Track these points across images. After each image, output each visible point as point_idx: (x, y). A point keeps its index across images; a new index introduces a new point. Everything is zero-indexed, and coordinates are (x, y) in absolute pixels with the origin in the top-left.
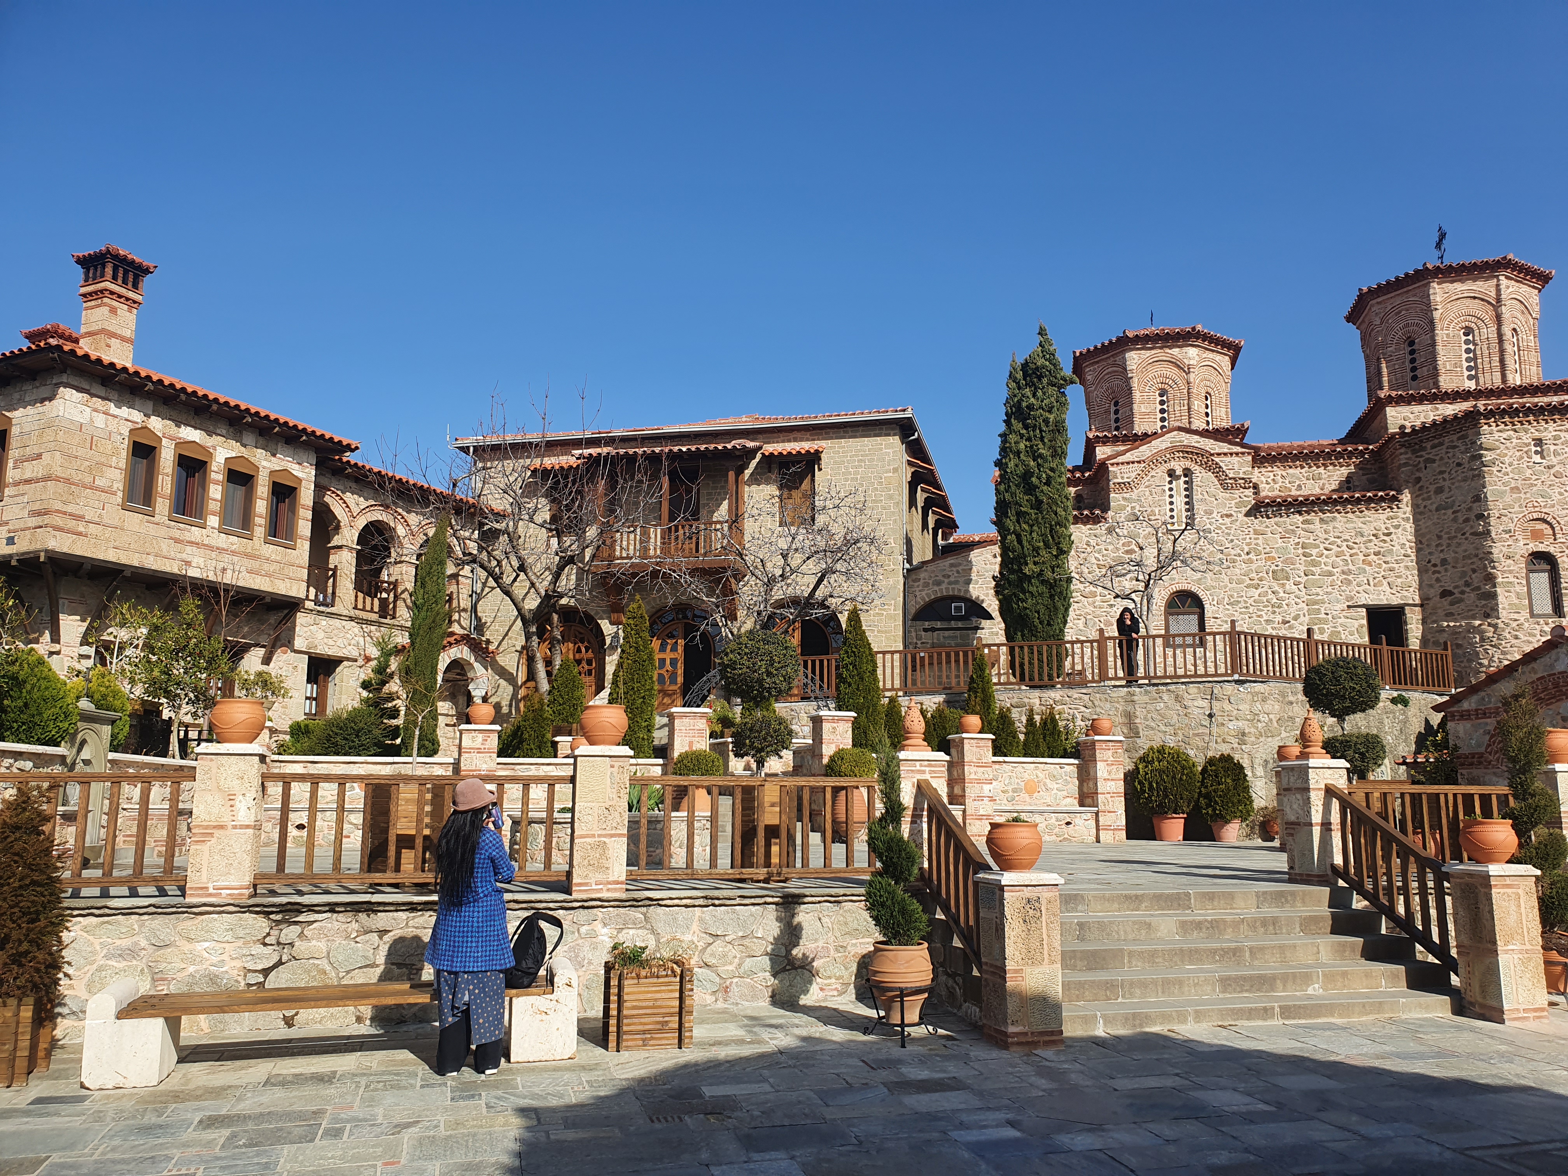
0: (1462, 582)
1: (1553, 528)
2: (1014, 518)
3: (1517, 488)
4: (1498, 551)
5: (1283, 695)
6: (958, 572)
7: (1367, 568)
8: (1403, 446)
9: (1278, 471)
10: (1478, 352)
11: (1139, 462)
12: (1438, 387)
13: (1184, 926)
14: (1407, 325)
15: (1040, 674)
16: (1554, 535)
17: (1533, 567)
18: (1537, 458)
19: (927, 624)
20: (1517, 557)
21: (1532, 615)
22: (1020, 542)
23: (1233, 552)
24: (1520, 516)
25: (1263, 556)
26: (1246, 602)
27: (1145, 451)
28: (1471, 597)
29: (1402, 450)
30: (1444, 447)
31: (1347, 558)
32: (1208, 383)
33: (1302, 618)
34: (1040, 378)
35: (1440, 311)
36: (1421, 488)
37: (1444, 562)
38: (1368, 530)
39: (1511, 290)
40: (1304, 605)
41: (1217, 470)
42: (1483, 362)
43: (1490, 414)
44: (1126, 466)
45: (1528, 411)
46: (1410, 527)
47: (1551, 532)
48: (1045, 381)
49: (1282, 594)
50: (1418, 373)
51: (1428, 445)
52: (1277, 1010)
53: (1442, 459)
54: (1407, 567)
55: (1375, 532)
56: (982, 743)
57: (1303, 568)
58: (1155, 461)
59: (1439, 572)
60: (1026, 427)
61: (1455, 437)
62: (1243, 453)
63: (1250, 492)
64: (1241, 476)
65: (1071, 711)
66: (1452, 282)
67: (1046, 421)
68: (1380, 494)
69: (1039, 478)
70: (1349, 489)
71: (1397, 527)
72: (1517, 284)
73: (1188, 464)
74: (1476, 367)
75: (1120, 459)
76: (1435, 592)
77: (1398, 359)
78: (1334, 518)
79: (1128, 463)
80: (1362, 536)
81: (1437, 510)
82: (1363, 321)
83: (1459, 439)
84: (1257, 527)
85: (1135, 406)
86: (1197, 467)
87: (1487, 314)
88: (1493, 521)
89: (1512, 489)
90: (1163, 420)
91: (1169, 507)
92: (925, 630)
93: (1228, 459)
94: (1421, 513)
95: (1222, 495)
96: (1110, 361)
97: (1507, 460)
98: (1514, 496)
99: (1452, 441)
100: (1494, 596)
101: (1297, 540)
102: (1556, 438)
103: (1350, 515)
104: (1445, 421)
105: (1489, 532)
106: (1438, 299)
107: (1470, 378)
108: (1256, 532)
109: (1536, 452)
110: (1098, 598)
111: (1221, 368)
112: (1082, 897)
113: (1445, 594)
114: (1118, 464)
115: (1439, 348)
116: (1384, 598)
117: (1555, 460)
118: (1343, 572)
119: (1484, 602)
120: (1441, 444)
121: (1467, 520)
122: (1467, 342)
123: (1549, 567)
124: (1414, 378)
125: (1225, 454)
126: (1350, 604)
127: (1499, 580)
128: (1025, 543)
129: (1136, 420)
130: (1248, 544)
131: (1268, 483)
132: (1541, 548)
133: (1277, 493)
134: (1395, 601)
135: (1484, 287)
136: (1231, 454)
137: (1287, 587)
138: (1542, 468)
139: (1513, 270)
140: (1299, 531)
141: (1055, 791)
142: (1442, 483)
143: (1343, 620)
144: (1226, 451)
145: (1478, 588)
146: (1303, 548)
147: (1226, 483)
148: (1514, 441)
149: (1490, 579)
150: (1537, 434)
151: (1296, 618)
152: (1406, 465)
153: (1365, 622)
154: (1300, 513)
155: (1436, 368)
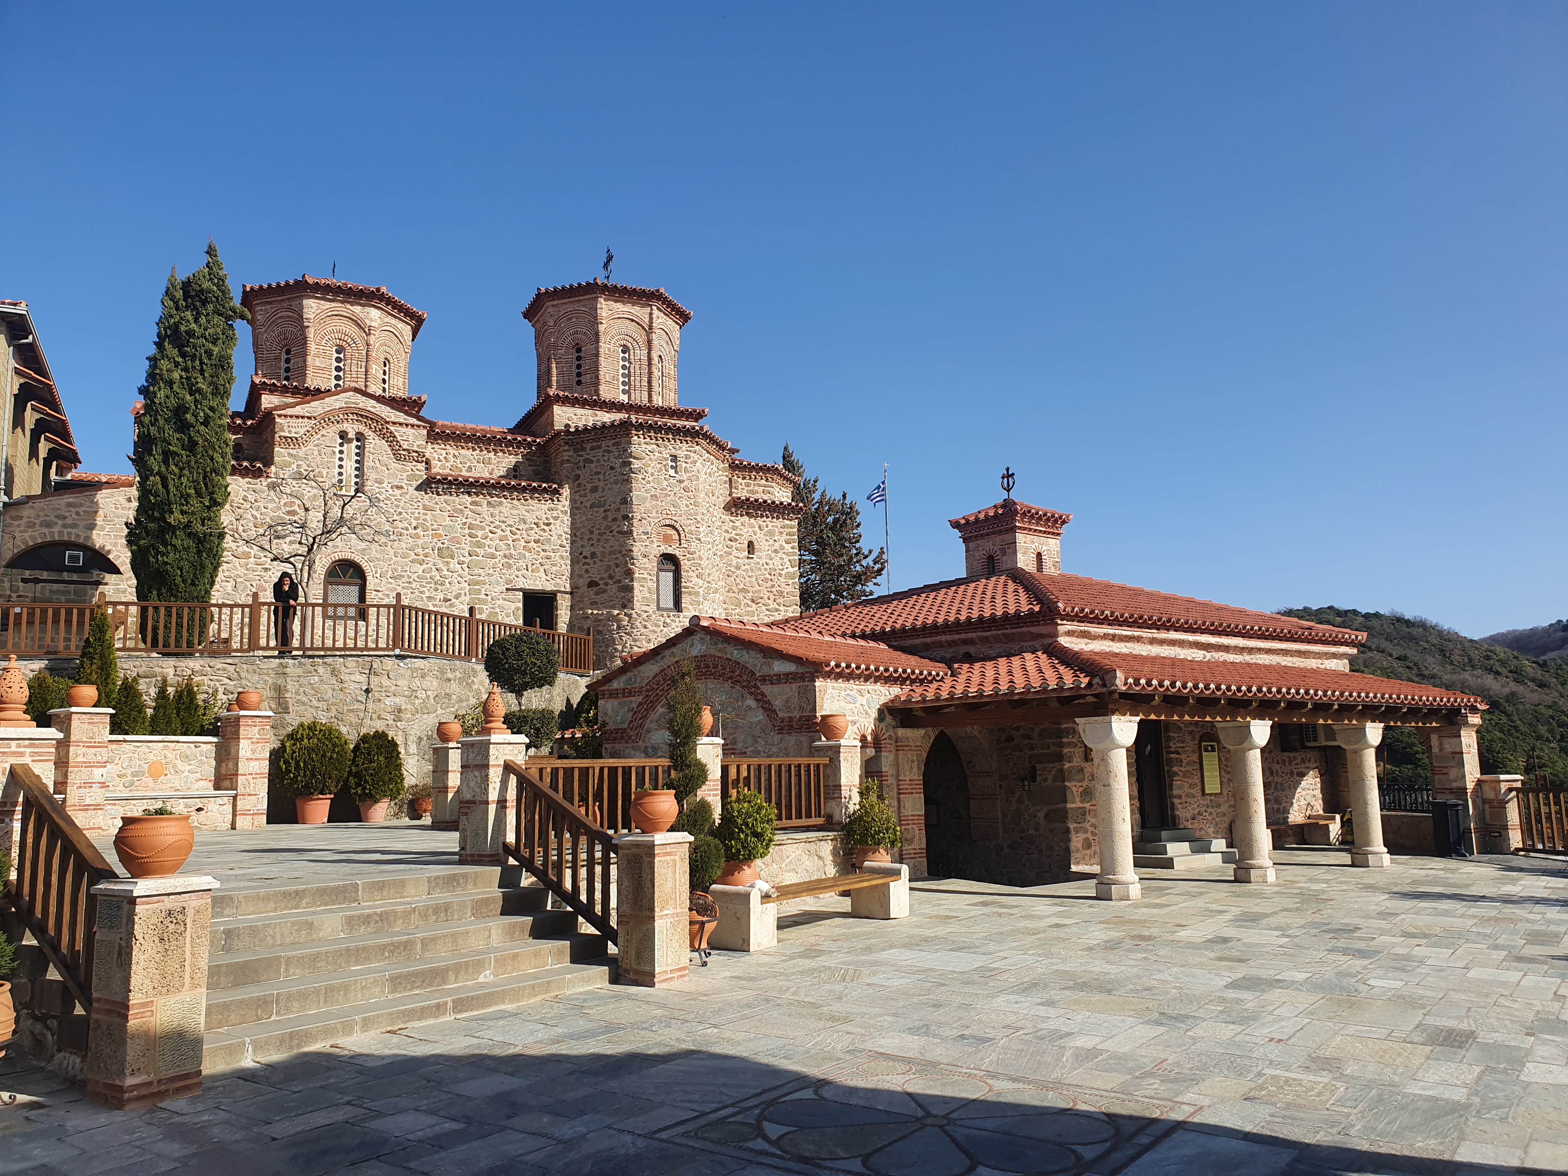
0: (605, 576)
1: (679, 535)
2: (160, 458)
3: (655, 496)
4: (637, 549)
5: (442, 671)
6: (77, 514)
7: (527, 554)
8: (567, 443)
9: (451, 449)
10: (632, 371)
11: (309, 418)
12: (598, 395)
13: (351, 922)
14: (576, 333)
15: (178, 641)
16: (680, 540)
17: (662, 567)
18: (672, 472)
19: (27, 574)
20: (652, 556)
21: (659, 608)
22: (165, 485)
23: (400, 525)
24: (657, 521)
25: (430, 532)
26: (409, 577)
27: (317, 407)
28: (613, 589)
29: (566, 448)
30: (601, 450)
31: (510, 542)
32: (388, 349)
33: (463, 598)
34: (204, 303)
35: (605, 326)
36: (579, 485)
37: (593, 555)
38: (530, 518)
39: (660, 320)
40: (466, 584)
41: (391, 439)
42: (635, 380)
43: (640, 427)
44: (294, 420)
45: (669, 430)
46: (567, 519)
47: (677, 538)
48: (210, 307)
49: (445, 572)
50: (582, 378)
51: (588, 446)
52: (450, 1004)
53: (598, 461)
54: (562, 557)
55: (536, 521)
56: (96, 719)
57: (467, 548)
58: (327, 419)
59: (588, 564)
60: (183, 355)
61: (610, 443)
62: (419, 426)
63: (422, 466)
64: (415, 448)
65: (212, 683)
66: (616, 301)
67: (209, 353)
68: (544, 485)
69: (196, 416)
70: (515, 477)
71: (556, 518)
72: (665, 317)
73: (362, 428)
74: (629, 383)
75: (289, 411)
76: (583, 582)
77: (566, 362)
78: (501, 503)
79: (297, 417)
80: (525, 523)
81: (592, 507)
82: (538, 320)
83: (614, 445)
84: (427, 503)
85: (309, 358)
86: (370, 433)
87: (642, 338)
88: (635, 522)
89: (652, 496)
90: (338, 378)
91: (337, 470)
92: (24, 581)
93: (403, 429)
94: (577, 508)
95: (394, 465)
96: (286, 304)
97: (650, 470)
98: (653, 502)
99: (608, 446)
100: (630, 589)
101: (464, 520)
102: (687, 457)
103: (515, 502)
104: (604, 426)
105: (631, 532)
106: (604, 314)
107: (624, 391)
108: (425, 508)
109: (672, 467)
110: (252, 560)
111: (402, 336)
112: (231, 899)
113: (592, 584)
114: (286, 416)
115: (601, 359)
116: (540, 584)
117: (685, 476)
118: (505, 556)
119: (623, 594)
120: (599, 447)
121: (615, 520)
122: (624, 359)
123: (673, 568)
124: (579, 383)
125: (401, 424)
126: (509, 587)
127: (636, 575)
128: (172, 488)
129: (310, 373)
130: (417, 519)
131: (440, 460)
132: (670, 551)
133: (447, 471)
134: (549, 587)
135: (640, 312)
136: (407, 425)
137: (452, 565)
138: (675, 482)
139: (663, 303)
140: (467, 512)
141: (186, 773)
142: (597, 483)
143: (501, 602)
144: (402, 421)
145: (619, 581)
146: (469, 528)
147: (400, 454)
148: (656, 454)
149: (629, 573)
150: (673, 451)
151: (457, 597)
152: (568, 461)
153: (521, 605)
154: (469, 494)
155: (597, 377)
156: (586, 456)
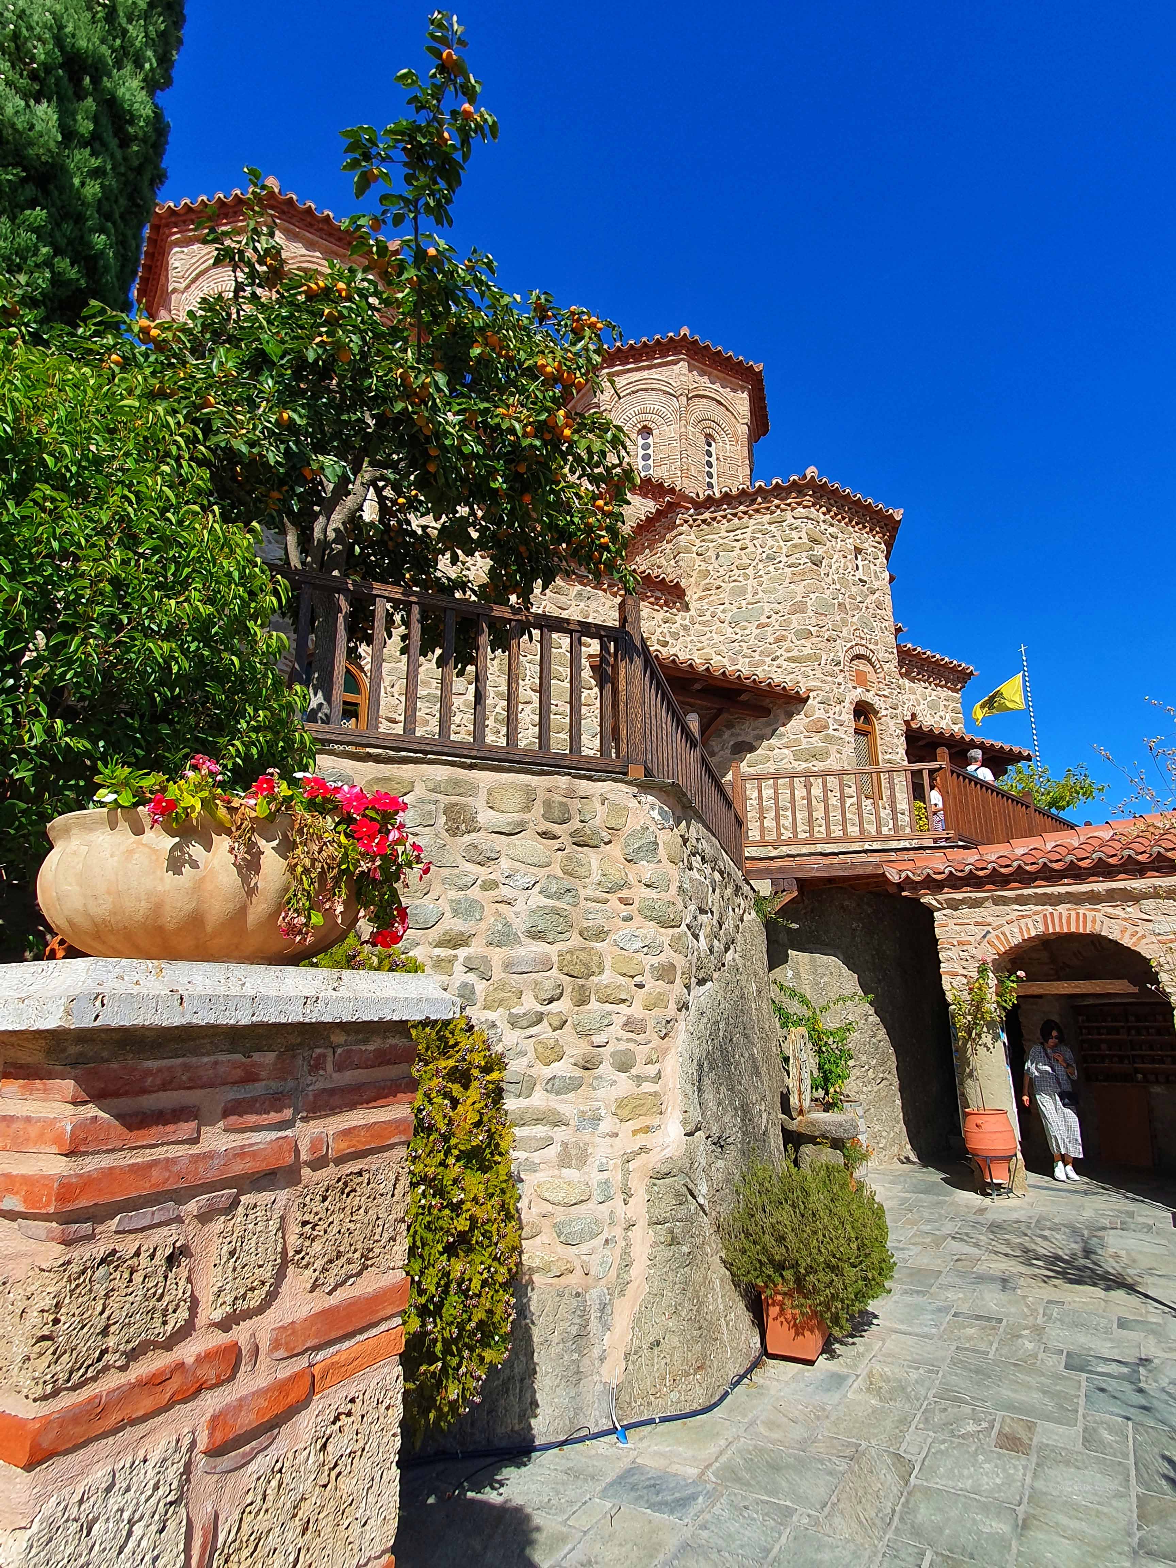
1: (877, 674)
3: (844, 605)
10: (720, 470)
14: (644, 411)
16: (878, 684)
17: (856, 724)
18: (859, 574)
20: (847, 702)
24: (849, 645)
30: (749, 530)
47: (874, 679)
87: (731, 429)
88: (822, 642)
89: (840, 604)
97: (833, 563)
98: (842, 615)
102: (875, 556)
109: (858, 566)
115: (685, 444)
120: (743, 526)
121: (780, 639)
122: (709, 453)
123: (869, 728)
135: (730, 395)
138: (864, 589)
142: (742, 582)
148: (839, 541)
156: (721, 541)
